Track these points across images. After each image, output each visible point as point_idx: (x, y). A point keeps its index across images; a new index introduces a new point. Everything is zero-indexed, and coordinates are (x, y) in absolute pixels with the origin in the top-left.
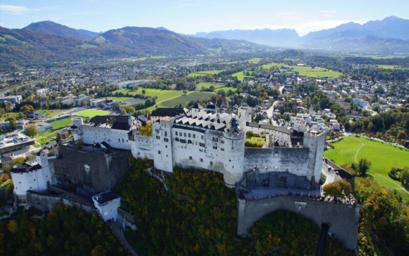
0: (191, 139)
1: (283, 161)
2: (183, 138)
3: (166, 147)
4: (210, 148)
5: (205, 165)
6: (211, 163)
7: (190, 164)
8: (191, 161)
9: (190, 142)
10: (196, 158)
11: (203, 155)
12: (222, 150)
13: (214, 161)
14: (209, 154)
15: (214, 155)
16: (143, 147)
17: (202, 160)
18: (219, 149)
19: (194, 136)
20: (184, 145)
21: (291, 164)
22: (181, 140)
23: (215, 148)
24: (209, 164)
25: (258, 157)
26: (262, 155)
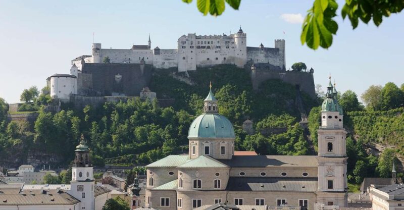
0: (210, 45)
1: (266, 56)
2: (204, 45)
3: (192, 52)
4: (224, 49)
5: (220, 62)
6: (225, 58)
7: (208, 63)
8: (208, 61)
9: (209, 47)
10: (213, 59)
11: (218, 55)
12: (233, 48)
13: (227, 57)
14: (223, 53)
15: (227, 52)
16: (168, 58)
17: (217, 59)
18: (230, 48)
19: (212, 42)
20: (205, 49)
21: (270, 58)
22: (202, 47)
23: (228, 47)
24: (223, 59)
25: (252, 53)
26: (254, 52)
